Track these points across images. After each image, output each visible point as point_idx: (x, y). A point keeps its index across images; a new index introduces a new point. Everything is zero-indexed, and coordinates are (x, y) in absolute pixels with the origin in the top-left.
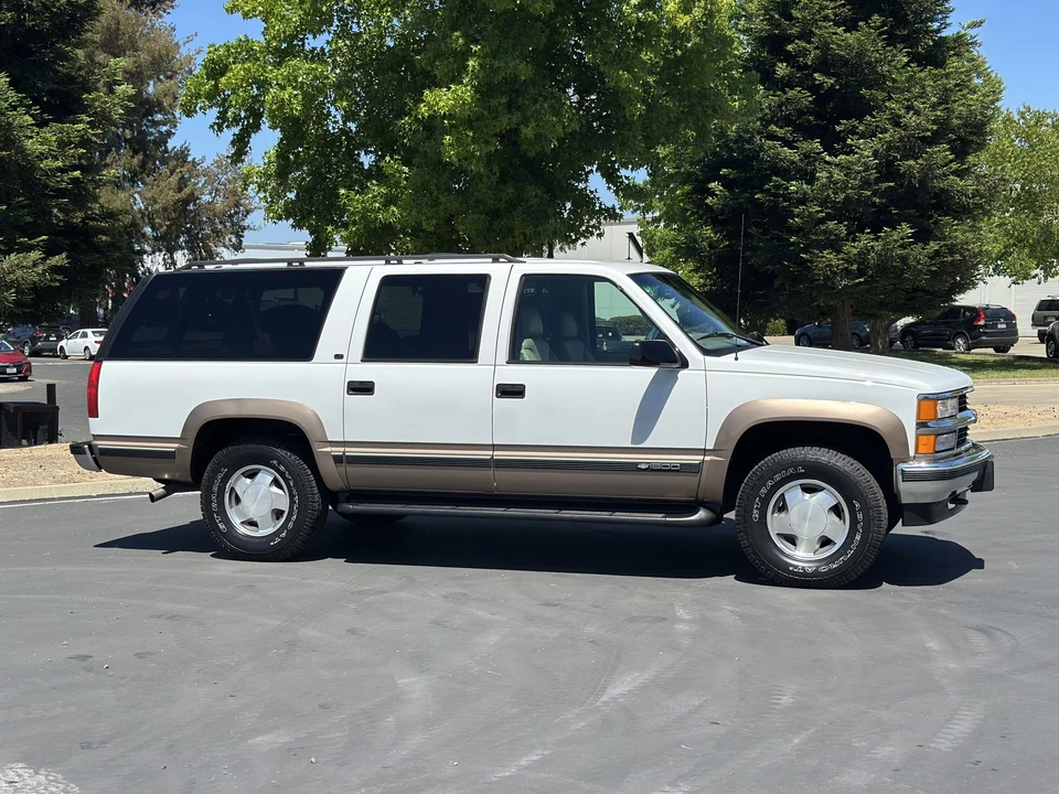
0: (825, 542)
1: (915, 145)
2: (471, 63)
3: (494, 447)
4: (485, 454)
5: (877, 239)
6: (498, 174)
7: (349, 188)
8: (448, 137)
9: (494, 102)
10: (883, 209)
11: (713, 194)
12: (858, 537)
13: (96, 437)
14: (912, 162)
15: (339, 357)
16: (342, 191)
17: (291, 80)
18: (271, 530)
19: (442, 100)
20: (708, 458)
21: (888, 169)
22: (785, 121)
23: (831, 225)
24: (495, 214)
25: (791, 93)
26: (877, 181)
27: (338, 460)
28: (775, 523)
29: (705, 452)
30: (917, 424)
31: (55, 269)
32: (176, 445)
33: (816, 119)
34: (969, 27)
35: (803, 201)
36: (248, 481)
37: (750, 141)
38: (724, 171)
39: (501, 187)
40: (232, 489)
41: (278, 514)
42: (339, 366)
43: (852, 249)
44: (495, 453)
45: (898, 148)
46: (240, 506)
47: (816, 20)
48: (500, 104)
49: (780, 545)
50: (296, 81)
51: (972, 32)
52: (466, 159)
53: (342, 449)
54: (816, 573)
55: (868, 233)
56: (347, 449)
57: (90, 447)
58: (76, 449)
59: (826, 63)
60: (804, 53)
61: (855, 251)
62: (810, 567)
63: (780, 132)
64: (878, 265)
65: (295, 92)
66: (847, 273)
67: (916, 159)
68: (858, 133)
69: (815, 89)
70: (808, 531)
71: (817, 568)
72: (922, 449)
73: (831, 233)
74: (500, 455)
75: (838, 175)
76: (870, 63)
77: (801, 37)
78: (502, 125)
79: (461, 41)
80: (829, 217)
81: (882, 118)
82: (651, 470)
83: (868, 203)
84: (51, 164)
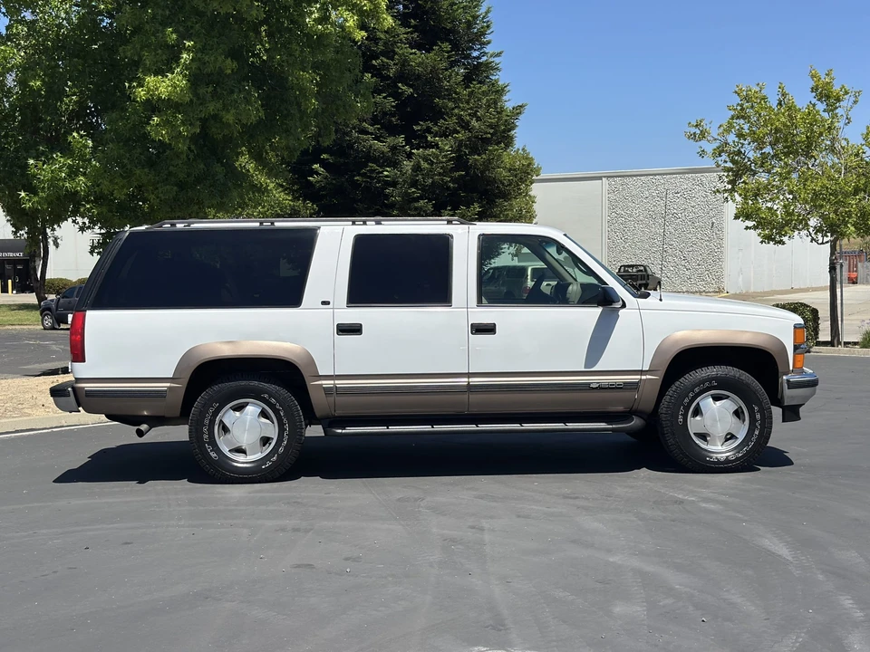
0: (730, 437)
1: (479, 143)
2: (185, 56)
3: (469, 375)
4: (463, 381)
6: (195, 152)
7: (37, 158)
8: (156, 118)
10: (454, 193)
11: (317, 173)
12: (757, 432)
13: (78, 380)
14: (476, 157)
15: (324, 303)
16: (31, 161)
18: (258, 456)
19: (163, 86)
20: (644, 377)
21: (460, 161)
22: (374, 121)
23: (423, 203)
25: (379, 98)
26: (452, 170)
27: (328, 391)
28: (694, 425)
29: (641, 372)
30: (795, 346)
32: (168, 385)
33: (397, 120)
34: (491, 56)
35: (394, 184)
36: (238, 414)
37: (349, 134)
38: (324, 156)
40: (221, 421)
41: (265, 441)
42: (327, 311)
44: (471, 380)
45: (466, 146)
46: (228, 436)
47: (395, 42)
48: (207, 92)
49: (697, 442)
51: (497, 60)
53: (332, 382)
54: (727, 461)
55: (450, 210)
56: (336, 382)
57: (73, 388)
58: (56, 392)
59: (403, 76)
60: (385, 67)
62: (722, 457)
63: (371, 129)
67: (479, 155)
68: (432, 133)
69: (396, 95)
70: (719, 430)
71: (727, 457)
72: (799, 365)
73: (421, 209)
74: (475, 381)
75: (425, 165)
76: (439, 79)
77: (384, 54)
78: (208, 110)
79: (174, 36)
81: (451, 122)
82: (600, 388)
83: (444, 187)
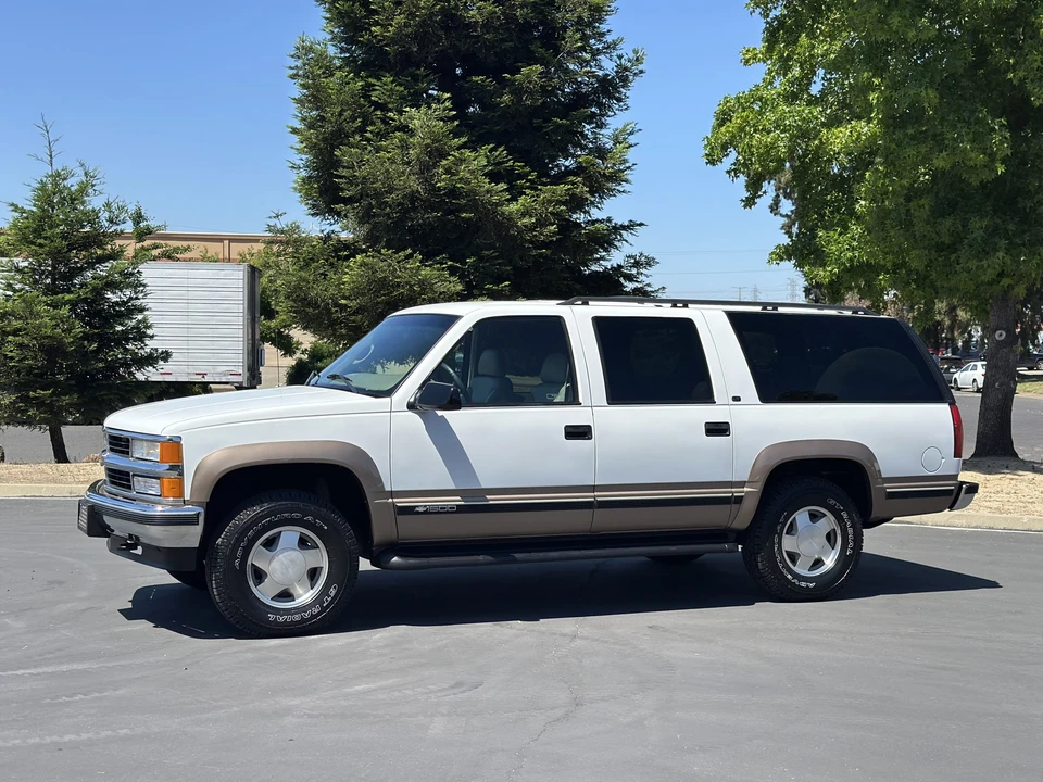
6: (927, 207)
7: (826, 229)
9: (899, 135)
39: (938, 219)
48: (907, 135)
50: (784, 125)
84: (526, 220)
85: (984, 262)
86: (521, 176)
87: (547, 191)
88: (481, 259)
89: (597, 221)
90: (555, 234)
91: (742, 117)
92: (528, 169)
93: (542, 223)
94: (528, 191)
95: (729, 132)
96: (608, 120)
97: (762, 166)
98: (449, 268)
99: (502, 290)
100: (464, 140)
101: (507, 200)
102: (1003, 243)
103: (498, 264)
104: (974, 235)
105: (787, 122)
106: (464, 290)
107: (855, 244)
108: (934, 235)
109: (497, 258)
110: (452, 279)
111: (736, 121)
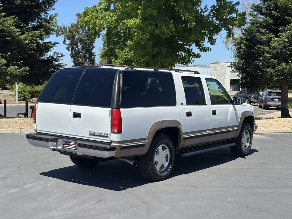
5: (288, 64)
6: (152, 44)
7: (119, 49)
8: (136, 34)
9: (146, 23)
16: (117, 50)
17: (104, 18)
19: (130, 23)
23: (273, 60)
24: (154, 56)
31: (26, 71)
33: (274, 26)
37: (252, 33)
39: (154, 48)
43: (279, 68)
48: (148, 23)
50: (105, 18)
52: (141, 40)
55: (284, 63)
61: (279, 69)
64: (289, 73)
65: (105, 21)
66: (277, 75)
68: (285, 31)
73: (273, 63)
78: (149, 29)
80: (272, 58)
83: (286, 53)
84: (27, 42)
85: (166, 61)
86: (23, 27)
87: (32, 32)
88: (12, 53)
89: (46, 42)
90: (36, 46)
91: (92, 15)
92: (25, 25)
93: (32, 43)
94: (26, 32)
95: (88, 19)
96: (48, 12)
97: (99, 30)
98: (2, 56)
99: (20, 64)
100: (4, 14)
101: (20, 34)
102: (170, 55)
103: (18, 55)
104: (163, 53)
105: (106, 17)
106: (7, 63)
107: (126, 54)
108: (152, 52)
109: (18, 53)
110: (2, 59)
111: (90, 15)
